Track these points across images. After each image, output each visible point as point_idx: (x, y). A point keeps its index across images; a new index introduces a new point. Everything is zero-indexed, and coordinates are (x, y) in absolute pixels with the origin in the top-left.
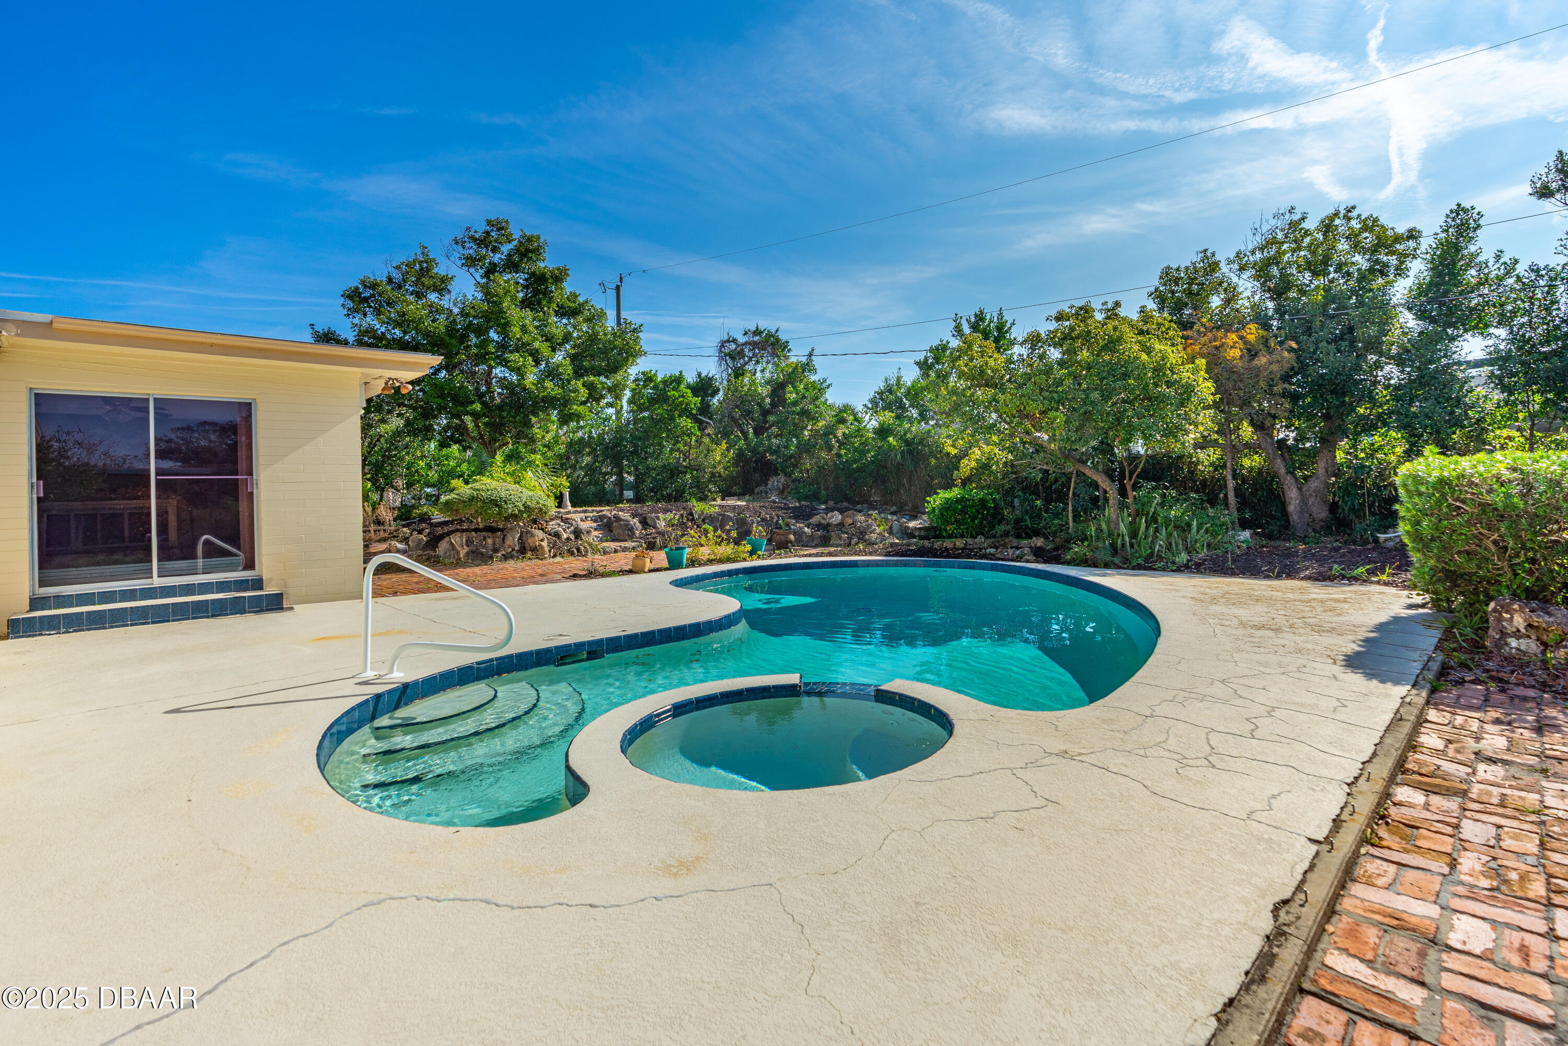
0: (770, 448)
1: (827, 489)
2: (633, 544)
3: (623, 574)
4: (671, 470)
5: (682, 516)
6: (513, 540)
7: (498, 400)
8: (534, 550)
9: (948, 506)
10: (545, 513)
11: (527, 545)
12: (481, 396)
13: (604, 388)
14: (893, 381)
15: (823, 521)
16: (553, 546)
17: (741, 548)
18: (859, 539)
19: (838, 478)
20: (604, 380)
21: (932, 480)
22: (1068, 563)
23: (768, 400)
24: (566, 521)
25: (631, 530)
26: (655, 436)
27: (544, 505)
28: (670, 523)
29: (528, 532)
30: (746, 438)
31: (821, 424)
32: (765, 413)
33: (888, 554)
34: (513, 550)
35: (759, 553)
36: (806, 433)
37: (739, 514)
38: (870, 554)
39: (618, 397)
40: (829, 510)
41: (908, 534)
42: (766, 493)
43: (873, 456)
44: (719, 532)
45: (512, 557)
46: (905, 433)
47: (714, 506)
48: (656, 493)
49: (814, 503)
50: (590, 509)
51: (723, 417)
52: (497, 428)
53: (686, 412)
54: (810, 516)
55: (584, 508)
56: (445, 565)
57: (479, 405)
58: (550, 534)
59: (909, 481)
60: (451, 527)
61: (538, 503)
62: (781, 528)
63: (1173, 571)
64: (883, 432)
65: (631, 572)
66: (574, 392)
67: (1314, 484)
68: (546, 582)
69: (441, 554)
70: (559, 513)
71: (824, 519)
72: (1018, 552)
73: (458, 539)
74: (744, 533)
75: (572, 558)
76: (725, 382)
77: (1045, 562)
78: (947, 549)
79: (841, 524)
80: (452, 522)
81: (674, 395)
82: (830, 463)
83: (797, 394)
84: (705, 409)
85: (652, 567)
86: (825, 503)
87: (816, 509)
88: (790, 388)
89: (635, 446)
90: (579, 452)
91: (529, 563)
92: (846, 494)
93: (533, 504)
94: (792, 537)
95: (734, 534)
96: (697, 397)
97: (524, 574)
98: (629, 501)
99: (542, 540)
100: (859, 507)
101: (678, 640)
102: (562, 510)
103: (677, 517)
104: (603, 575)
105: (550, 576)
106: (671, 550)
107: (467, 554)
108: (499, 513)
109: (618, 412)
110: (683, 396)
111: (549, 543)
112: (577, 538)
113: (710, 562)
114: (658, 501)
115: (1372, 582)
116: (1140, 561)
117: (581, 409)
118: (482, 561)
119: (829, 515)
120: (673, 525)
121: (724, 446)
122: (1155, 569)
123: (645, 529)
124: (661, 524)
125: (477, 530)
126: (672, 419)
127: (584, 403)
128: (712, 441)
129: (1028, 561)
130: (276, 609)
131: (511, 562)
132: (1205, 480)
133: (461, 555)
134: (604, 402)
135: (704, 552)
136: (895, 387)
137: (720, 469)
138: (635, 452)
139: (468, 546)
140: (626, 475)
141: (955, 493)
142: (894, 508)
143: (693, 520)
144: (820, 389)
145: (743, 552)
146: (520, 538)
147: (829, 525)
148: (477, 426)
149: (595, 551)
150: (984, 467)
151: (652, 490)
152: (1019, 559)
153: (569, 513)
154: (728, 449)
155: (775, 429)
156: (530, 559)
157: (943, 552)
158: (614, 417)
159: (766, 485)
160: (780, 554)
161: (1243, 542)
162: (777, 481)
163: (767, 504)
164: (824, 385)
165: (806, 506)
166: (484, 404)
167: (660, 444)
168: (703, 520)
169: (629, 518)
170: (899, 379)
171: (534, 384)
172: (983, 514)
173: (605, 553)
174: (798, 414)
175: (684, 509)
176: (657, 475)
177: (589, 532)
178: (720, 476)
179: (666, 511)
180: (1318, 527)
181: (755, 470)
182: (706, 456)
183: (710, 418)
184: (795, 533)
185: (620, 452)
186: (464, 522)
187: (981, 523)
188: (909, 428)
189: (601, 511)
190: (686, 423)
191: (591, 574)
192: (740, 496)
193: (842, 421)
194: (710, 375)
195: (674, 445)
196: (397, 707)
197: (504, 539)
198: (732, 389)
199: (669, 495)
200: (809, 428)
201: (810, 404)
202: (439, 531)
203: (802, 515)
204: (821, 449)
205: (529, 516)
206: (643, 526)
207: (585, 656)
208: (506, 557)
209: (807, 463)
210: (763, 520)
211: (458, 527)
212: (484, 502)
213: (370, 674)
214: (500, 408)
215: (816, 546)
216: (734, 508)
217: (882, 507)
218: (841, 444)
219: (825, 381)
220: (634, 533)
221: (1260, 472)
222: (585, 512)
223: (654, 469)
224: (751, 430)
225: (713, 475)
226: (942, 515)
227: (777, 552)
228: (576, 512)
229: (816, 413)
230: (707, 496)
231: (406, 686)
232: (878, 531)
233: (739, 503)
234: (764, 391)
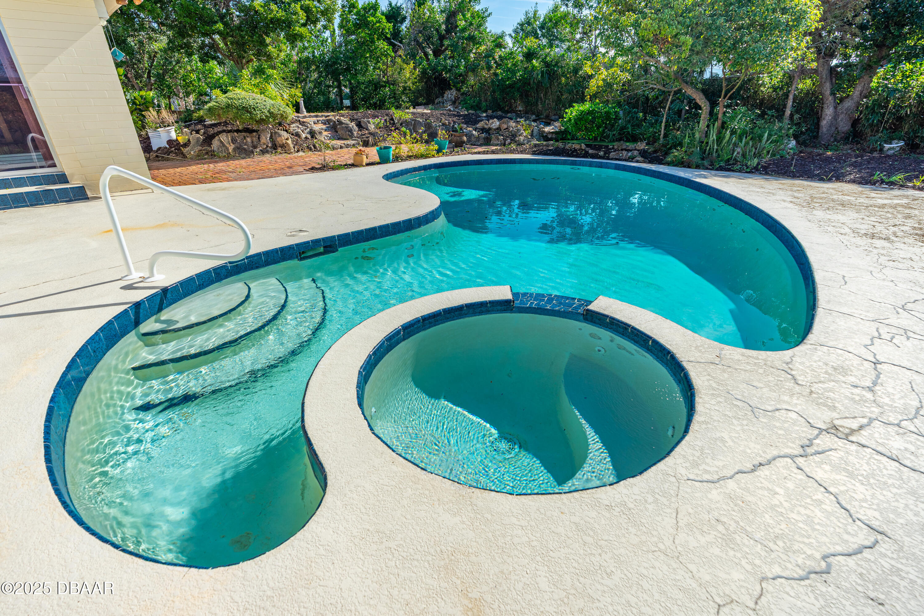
0: (445, 67)
1: (486, 101)
2: (353, 142)
3: (348, 168)
4: (375, 84)
5: (386, 120)
6: (266, 138)
7: (237, 21)
8: (283, 146)
9: (582, 116)
10: (286, 118)
11: (277, 143)
12: (222, 17)
13: (318, 12)
14: (531, 15)
15: (486, 126)
16: (296, 144)
17: (431, 147)
18: (511, 140)
19: (494, 91)
20: (318, 5)
21: (562, 95)
22: (668, 164)
23: (443, 27)
24: (303, 123)
25: (351, 131)
26: (362, 56)
27: (284, 112)
28: (377, 126)
29: (276, 133)
30: (428, 60)
31: (483, 48)
32: (442, 38)
33: (534, 153)
34: (267, 146)
35: (444, 151)
36: (472, 55)
37: (426, 120)
38: (522, 152)
39: (330, 20)
40: (489, 118)
41: (545, 137)
42: (443, 103)
43: (521, 75)
44: (414, 135)
45: (267, 152)
46: (546, 56)
47: (408, 113)
48: (365, 102)
49: (478, 112)
50: (320, 114)
51: (410, 40)
52: (241, 46)
53: (383, 36)
54: (476, 122)
55: (316, 114)
56: (220, 157)
57: (221, 25)
58: (292, 134)
59: (545, 95)
60: (220, 129)
61: (279, 110)
62: (456, 131)
63: (747, 172)
64: (529, 55)
65: (353, 165)
66: (295, 15)
67: (848, 104)
68: (293, 174)
69: (216, 149)
70: (298, 117)
71: (486, 124)
72: (630, 154)
73: (225, 138)
74: (433, 136)
75: (310, 153)
76: (410, 11)
77: (651, 162)
78: (575, 150)
79: (499, 129)
80: (219, 124)
81: (372, 21)
82: (489, 81)
83: (466, 21)
84: (396, 34)
85: (368, 161)
86: (485, 111)
87: (480, 117)
88: (460, 16)
89: (348, 63)
90: (308, 69)
91: (280, 156)
92: (499, 105)
93: (275, 111)
94: (465, 138)
95: (425, 136)
96: (390, 23)
97: (277, 166)
98: (347, 108)
99: (287, 139)
100: (509, 115)
101: (395, 234)
102: (300, 115)
103: (382, 121)
104: (333, 169)
105: (295, 168)
106: (381, 149)
107: (234, 150)
108: (251, 118)
109: (333, 34)
110: (379, 22)
111: (293, 141)
112: (313, 137)
113: (409, 158)
114: (368, 108)
115: (908, 187)
116: (722, 164)
117: (303, 30)
118: (247, 155)
119: (491, 121)
120: (380, 128)
121: (412, 65)
122: (733, 171)
123: (361, 131)
124: (372, 127)
125: (238, 131)
126: (373, 42)
127: (304, 25)
128: (404, 61)
129: (637, 162)
130: (79, 199)
131: (268, 156)
132: (763, 99)
133: (230, 151)
134: (319, 26)
135: (404, 149)
136: (532, 20)
137: (409, 84)
138: (348, 69)
139: (233, 143)
140: (343, 88)
141: (586, 106)
142: (534, 117)
143: (394, 124)
144: (483, 17)
145: (432, 150)
146: (271, 137)
147: (490, 129)
148: (226, 45)
149: (327, 147)
150: (608, 85)
151: (362, 100)
152: (631, 159)
153: (305, 117)
154: (415, 68)
155: (448, 53)
156: (281, 153)
157: (573, 152)
158: (329, 40)
159: (443, 97)
160: (458, 152)
161: (790, 149)
162: (450, 94)
163: (445, 112)
164: (486, 14)
165: (473, 114)
166: (226, 24)
167: (365, 62)
168: (401, 124)
169: (349, 122)
170: (535, 12)
171: (261, 6)
172: (606, 124)
173: (334, 148)
174: (466, 39)
175: (387, 115)
176: (366, 88)
177: (320, 133)
178: (410, 90)
179: (374, 117)
180: (839, 137)
181: (435, 85)
182: (399, 73)
183: (401, 42)
184: (466, 135)
185: (337, 69)
186: (228, 124)
187: (604, 130)
188: (549, 53)
189: (328, 116)
190: (383, 45)
191: (324, 168)
192: (426, 104)
193: (499, 45)
194: (399, 5)
195: (376, 64)
196: (160, 309)
197: (259, 138)
198: (417, 16)
199: (375, 104)
200: (474, 51)
201: (476, 29)
202: (211, 131)
203: (471, 121)
204: (483, 68)
205: (274, 120)
206: (359, 128)
207: (322, 249)
208: (264, 152)
209: (472, 80)
210: (444, 124)
211: (225, 128)
212: (237, 108)
213: (135, 276)
214: (239, 28)
215: (481, 145)
216: (423, 114)
217: (525, 114)
218: (498, 65)
219: (486, 10)
220: (353, 134)
221: (807, 93)
222: (317, 116)
223: (363, 83)
224: (431, 52)
225: (405, 88)
226: (576, 124)
227: (455, 150)
228: (310, 117)
229: (480, 38)
230: (401, 105)
231: (165, 290)
232: (524, 134)
233: (426, 111)
234: (441, 18)
